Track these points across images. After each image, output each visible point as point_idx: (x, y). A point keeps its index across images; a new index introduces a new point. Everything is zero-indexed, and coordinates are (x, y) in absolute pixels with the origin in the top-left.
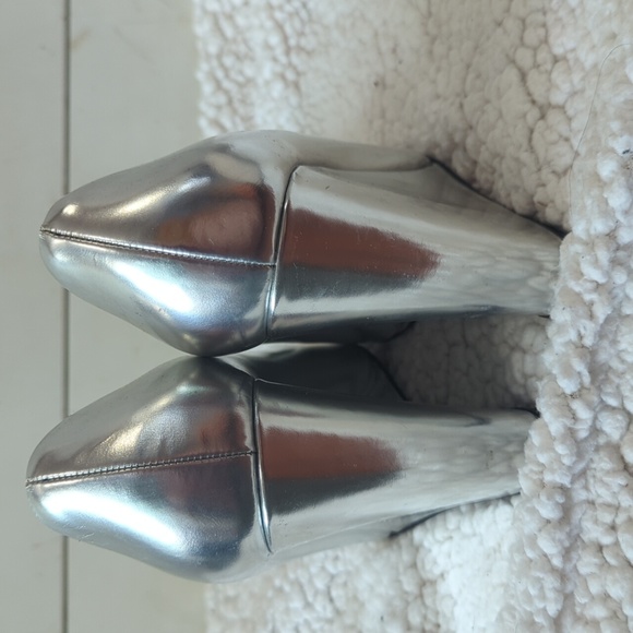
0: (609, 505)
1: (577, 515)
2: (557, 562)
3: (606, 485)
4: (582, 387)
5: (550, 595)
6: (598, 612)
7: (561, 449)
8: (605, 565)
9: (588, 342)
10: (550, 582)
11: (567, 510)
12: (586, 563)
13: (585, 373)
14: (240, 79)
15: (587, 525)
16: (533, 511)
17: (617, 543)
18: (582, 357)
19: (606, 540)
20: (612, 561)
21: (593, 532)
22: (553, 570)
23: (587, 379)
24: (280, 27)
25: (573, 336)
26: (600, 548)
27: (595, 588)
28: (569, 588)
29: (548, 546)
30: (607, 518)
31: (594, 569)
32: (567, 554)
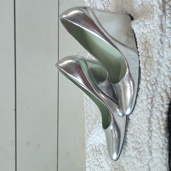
0: (158, 102)
1: (154, 102)
2: (150, 109)
3: (158, 99)
4: (154, 83)
5: (148, 114)
6: (155, 117)
7: (151, 92)
8: (157, 110)
9: (155, 77)
10: (148, 112)
11: (152, 101)
12: (155, 110)
13: (155, 81)
15: (155, 104)
16: (147, 101)
17: (159, 107)
18: (155, 79)
19: (158, 107)
20: (158, 110)
21: (156, 106)
23: (155, 82)
27: (155, 114)
28: (152, 113)
29: (149, 107)
30: (158, 103)
32: (152, 108)
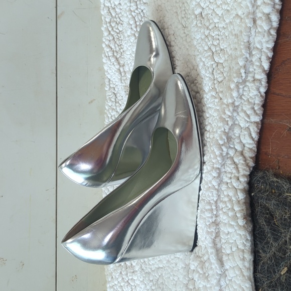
0: (230, 173)
1: (222, 175)
2: (217, 187)
3: (229, 167)
4: (225, 142)
5: (215, 195)
6: (226, 199)
7: (219, 159)
8: (228, 188)
9: (227, 131)
10: (215, 192)
11: (219, 174)
12: (224, 187)
13: (226, 139)
14: (118, 31)
15: (224, 177)
16: (211, 174)
17: (231, 182)
18: (225, 135)
19: (229, 181)
20: (230, 187)
21: (226, 179)
22: (216, 189)
23: (226, 141)
24: (134, 18)
25: (223, 129)
26: (227, 183)
27: (225, 193)
28: (219, 194)
29: (215, 183)
30: (229, 176)
31: (226, 189)
32: (219, 185)
